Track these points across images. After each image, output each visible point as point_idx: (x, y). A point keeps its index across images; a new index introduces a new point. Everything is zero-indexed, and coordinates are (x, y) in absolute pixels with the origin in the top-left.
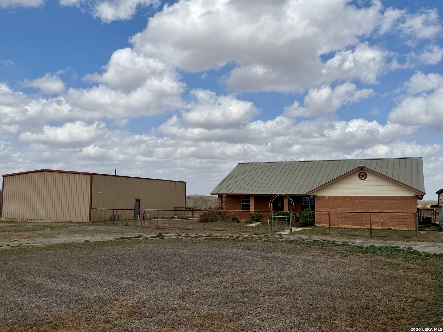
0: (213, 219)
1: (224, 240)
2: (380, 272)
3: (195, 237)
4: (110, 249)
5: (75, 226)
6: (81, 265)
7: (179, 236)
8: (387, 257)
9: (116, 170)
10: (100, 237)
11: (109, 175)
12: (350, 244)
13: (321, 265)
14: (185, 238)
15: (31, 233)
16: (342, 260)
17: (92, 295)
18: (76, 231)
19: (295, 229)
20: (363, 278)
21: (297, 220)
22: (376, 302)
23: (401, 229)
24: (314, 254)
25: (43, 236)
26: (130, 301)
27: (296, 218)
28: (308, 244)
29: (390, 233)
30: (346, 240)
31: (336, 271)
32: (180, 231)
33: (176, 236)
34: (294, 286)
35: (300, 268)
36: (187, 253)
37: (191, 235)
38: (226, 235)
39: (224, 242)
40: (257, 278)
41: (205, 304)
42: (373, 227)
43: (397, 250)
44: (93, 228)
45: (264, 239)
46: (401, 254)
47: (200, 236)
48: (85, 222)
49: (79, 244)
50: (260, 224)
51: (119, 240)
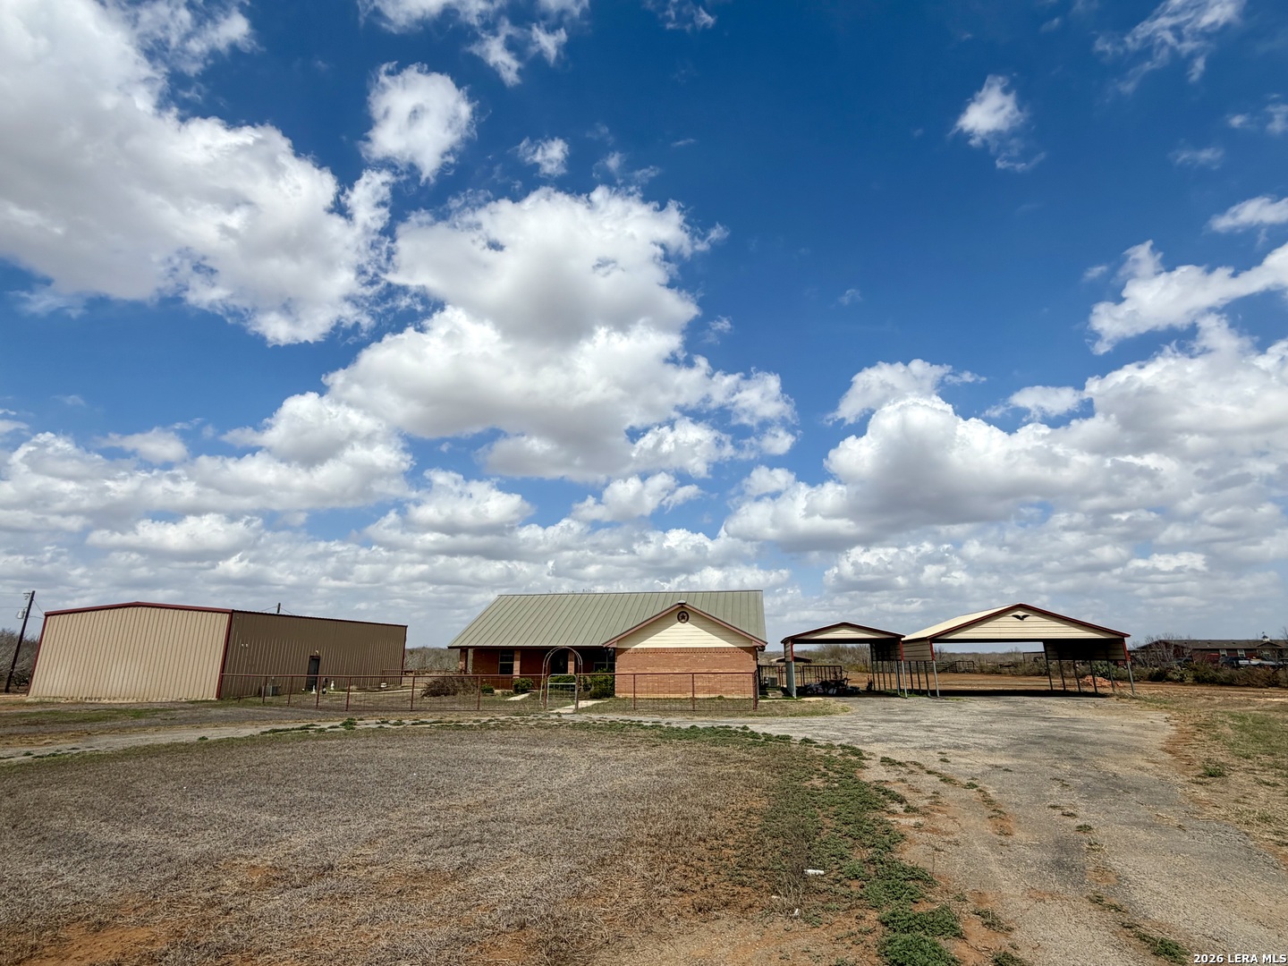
0: (449, 690)
1: (464, 728)
2: (702, 769)
3: (413, 724)
4: (247, 752)
5: (186, 709)
6: (182, 788)
7: (383, 723)
8: (714, 743)
9: (279, 605)
10: (232, 729)
11: (266, 614)
12: (663, 724)
13: (615, 764)
14: (394, 727)
15: (87, 726)
16: (649, 753)
17: (192, 849)
18: (186, 719)
19: (583, 704)
20: (677, 781)
21: (587, 688)
22: (690, 823)
23: (736, 697)
24: (607, 745)
25: (111, 730)
26: (266, 857)
27: (585, 686)
28: (601, 728)
29: (721, 705)
30: (657, 718)
31: (637, 773)
32: (387, 714)
33: (378, 723)
34: (569, 803)
35: (583, 772)
36: (394, 756)
37: (407, 721)
38: (469, 719)
39: (463, 732)
40: (510, 795)
41: (412, 850)
42: (696, 696)
43: (728, 732)
44: (221, 712)
45: (531, 724)
46: (733, 738)
47: (423, 723)
48: (207, 701)
49: (187, 744)
50: (529, 697)
51: (268, 735)
